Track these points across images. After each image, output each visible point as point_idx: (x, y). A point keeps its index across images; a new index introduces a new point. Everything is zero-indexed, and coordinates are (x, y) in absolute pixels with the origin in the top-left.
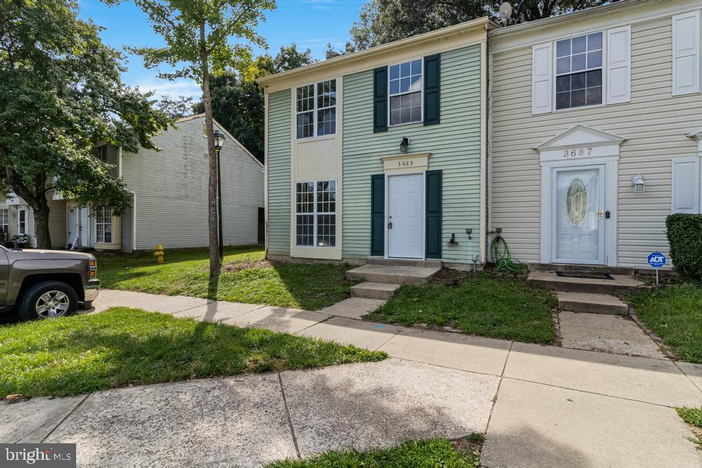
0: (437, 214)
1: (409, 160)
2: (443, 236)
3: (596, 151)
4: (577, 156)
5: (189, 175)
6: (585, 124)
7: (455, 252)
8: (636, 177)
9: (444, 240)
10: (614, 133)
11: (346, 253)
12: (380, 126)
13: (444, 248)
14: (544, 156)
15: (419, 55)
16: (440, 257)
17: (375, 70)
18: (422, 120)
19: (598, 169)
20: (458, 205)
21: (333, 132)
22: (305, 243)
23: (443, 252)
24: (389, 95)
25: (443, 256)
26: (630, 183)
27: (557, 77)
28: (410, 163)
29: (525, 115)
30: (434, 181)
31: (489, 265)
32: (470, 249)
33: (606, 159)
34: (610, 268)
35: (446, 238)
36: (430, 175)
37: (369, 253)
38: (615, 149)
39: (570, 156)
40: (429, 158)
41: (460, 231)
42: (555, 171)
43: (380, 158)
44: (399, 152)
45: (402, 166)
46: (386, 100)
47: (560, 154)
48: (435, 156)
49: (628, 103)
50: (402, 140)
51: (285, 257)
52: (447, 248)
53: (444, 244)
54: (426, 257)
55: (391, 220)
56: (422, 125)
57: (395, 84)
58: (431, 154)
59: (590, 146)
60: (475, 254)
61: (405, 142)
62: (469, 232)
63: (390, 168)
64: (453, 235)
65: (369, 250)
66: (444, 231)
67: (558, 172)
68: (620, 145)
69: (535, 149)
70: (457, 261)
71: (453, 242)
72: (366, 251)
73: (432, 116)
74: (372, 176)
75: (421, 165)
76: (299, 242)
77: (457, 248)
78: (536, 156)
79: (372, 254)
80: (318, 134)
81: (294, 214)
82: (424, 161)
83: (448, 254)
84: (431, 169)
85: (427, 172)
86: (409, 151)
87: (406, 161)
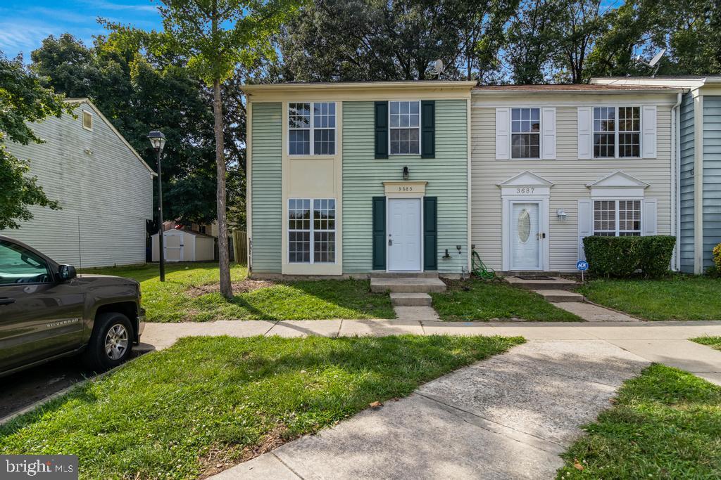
0: (433, 233)
1: (409, 187)
2: (439, 251)
3: (537, 191)
4: (525, 193)
5: (65, 175)
6: (531, 171)
7: (447, 265)
8: (560, 211)
9: (439, 254)
10: (548, 179)
11: (347, 268)
12: (381, 153)
13: (439, 261)
14: (505, 191)
15: (418, 98)
16: (436, 269)
17: (375, 102)
18: (420, 154)
19: (537, 204)
20: (450, 226)
21: (332, 152)
22: (300, 260)
23: (439, 265)
24: (389, 128)
25: (439, 268)
26: (555, 215)
27: (512, 135)
28: (409, 189)
29: (491, 159)
30: (430, 206)
31: (474, 274)
32: (460, 261)
33: (542, 197)
34: (547, 272)
35: (441, 253)
36: (426, 199)
37: (371, 268)
38: (547, 191)
39: (521, 193)
40: (426, 186)
41: (451, 247)
42: (512, 203)
43: (381, 182)
44: (402, 178)
45: (402, 191)
46: (387, 132)
47: (514, 191)
48: (430, 185)
49: (554, 160)
50: (402, 168)
51: (276, 275)
52: (442, 261)
53: (439, 258)
54: (425, 269)
55: (391, 238)
56: (420, 157)
57: (395, 119)
58: (428, 183)
59: (533, 187)
60: (464, 266)
61: (406, 170)
62: (459, 248)
63: (390, 192)
64: (447, 250)
65: (371, 265)
66: (439, 247)
67: (514, 204)
68: (551, 188)
69: (498, 186)
70: (449, 272)
71: (447, 256)
72: (367, 266)
73: (429, 152)
74: (373, 198)
75: (419, 191)
76: (292, 258)
77: (450, 261)
78: (499, 191)
79: (374, 269)
80: (315, 153)
81: (286, 231)
82: (422, 188)
83: (442, 266)
84: (428, 195)
85: (424, 197)
86: (410, 178)
87: (406, 187)
